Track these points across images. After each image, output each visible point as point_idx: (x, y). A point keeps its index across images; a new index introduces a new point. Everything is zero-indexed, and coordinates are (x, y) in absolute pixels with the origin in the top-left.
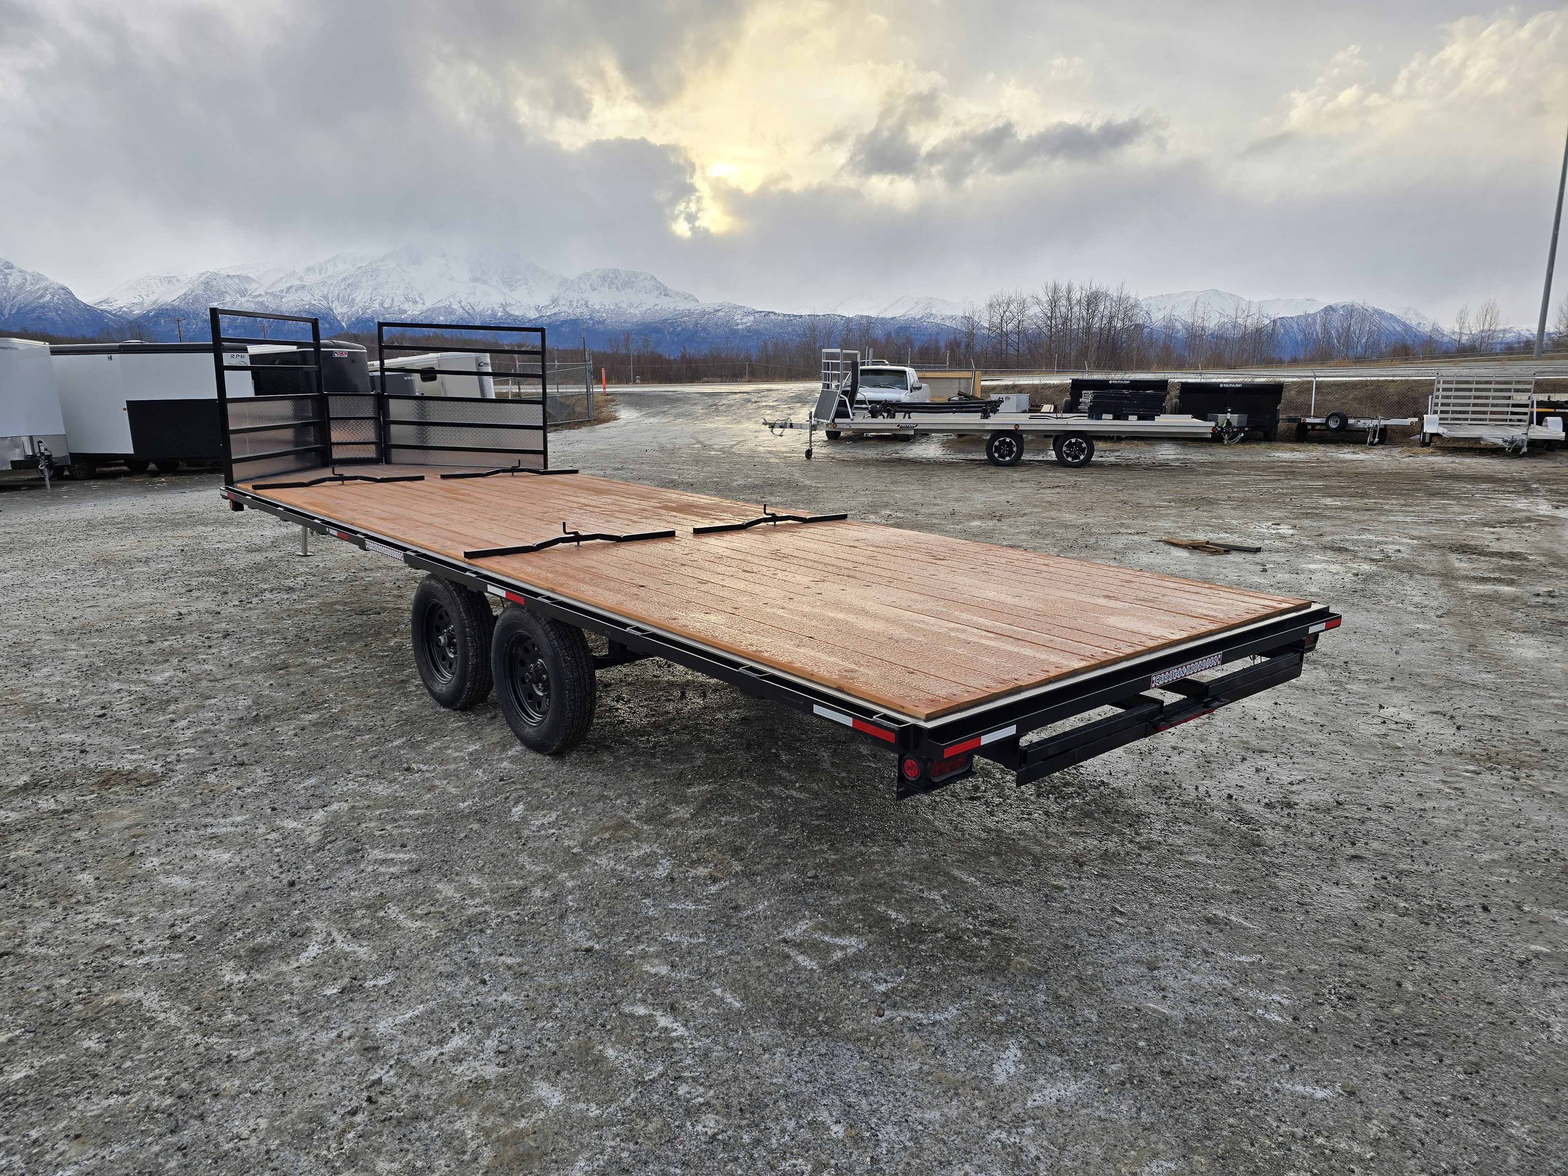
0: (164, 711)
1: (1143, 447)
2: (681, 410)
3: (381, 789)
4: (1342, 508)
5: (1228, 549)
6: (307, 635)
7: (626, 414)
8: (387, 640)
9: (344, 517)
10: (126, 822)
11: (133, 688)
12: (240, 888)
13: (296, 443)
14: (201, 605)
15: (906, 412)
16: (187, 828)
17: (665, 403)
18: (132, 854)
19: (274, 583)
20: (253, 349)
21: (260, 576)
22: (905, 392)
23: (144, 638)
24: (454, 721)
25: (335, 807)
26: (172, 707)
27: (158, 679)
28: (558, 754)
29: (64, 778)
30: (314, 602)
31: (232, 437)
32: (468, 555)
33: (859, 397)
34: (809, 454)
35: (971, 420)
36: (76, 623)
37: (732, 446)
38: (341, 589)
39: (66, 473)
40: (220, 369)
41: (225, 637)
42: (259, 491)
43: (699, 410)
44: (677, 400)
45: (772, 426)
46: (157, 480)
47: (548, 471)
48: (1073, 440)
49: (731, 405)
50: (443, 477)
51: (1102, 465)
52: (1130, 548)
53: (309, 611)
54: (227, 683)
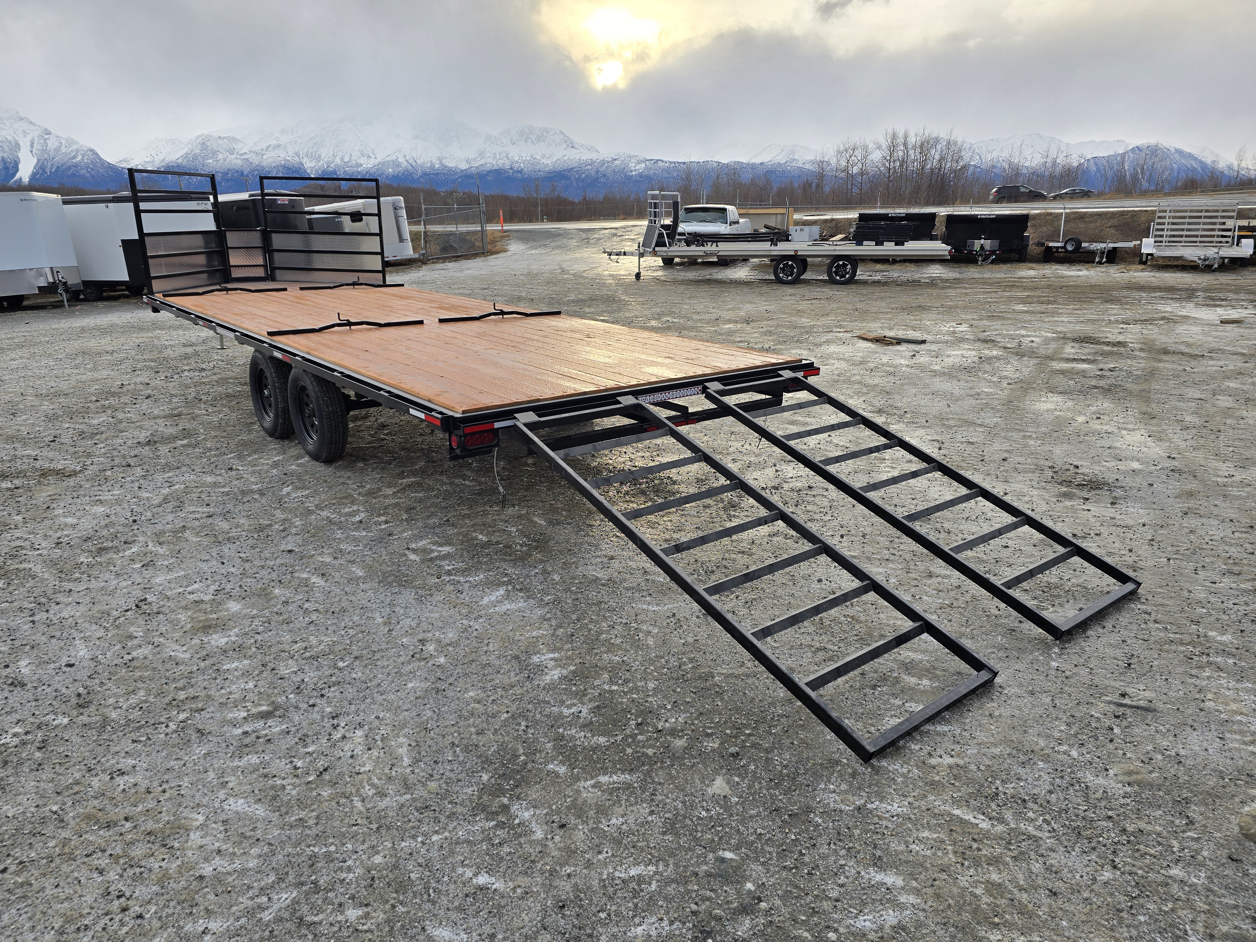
0: (92, 438)
1: (912, 267)
2: (559, 243)
3: (209, 479)
5: (899, 341)
6: (202, 397)
7: (515, 247)
9: (209, 313)
10: (49, 493)
11: (77, 426)
12: (103, 523)
13: (208, 265)
14: (138, 380)
15: (713, 242)
16: (85, 496)
17: (549, 238)
18: (48, 507)
19: (194, 366)
21: (185, 362)
22: (725, 225)
23: (94, 399)
24: (274, 445)
25: (177, 487)
26: (98, 436)
27: (95, 422)
28: (329, 461)
29: (20, 472)
30: (215, 378)
31: (150, 261)
32: (270, 334)
33: (680, 230)
34: (638, 276)
35: (765, 247)
36: (52, 390)
37: (584, 271)
39: (82, 297)
40: (138, 213)
41: (147, 398)
42: (166, 298)
43: (574, 243)
44: (559, 235)
45: (610, 254)
47: (385, 285)
48: (841, 263)
49: (600, 239)
50: (301, 289)
51: (864, 283)
52: (828, 342)
53: (209, 383)
54: (138, 424)
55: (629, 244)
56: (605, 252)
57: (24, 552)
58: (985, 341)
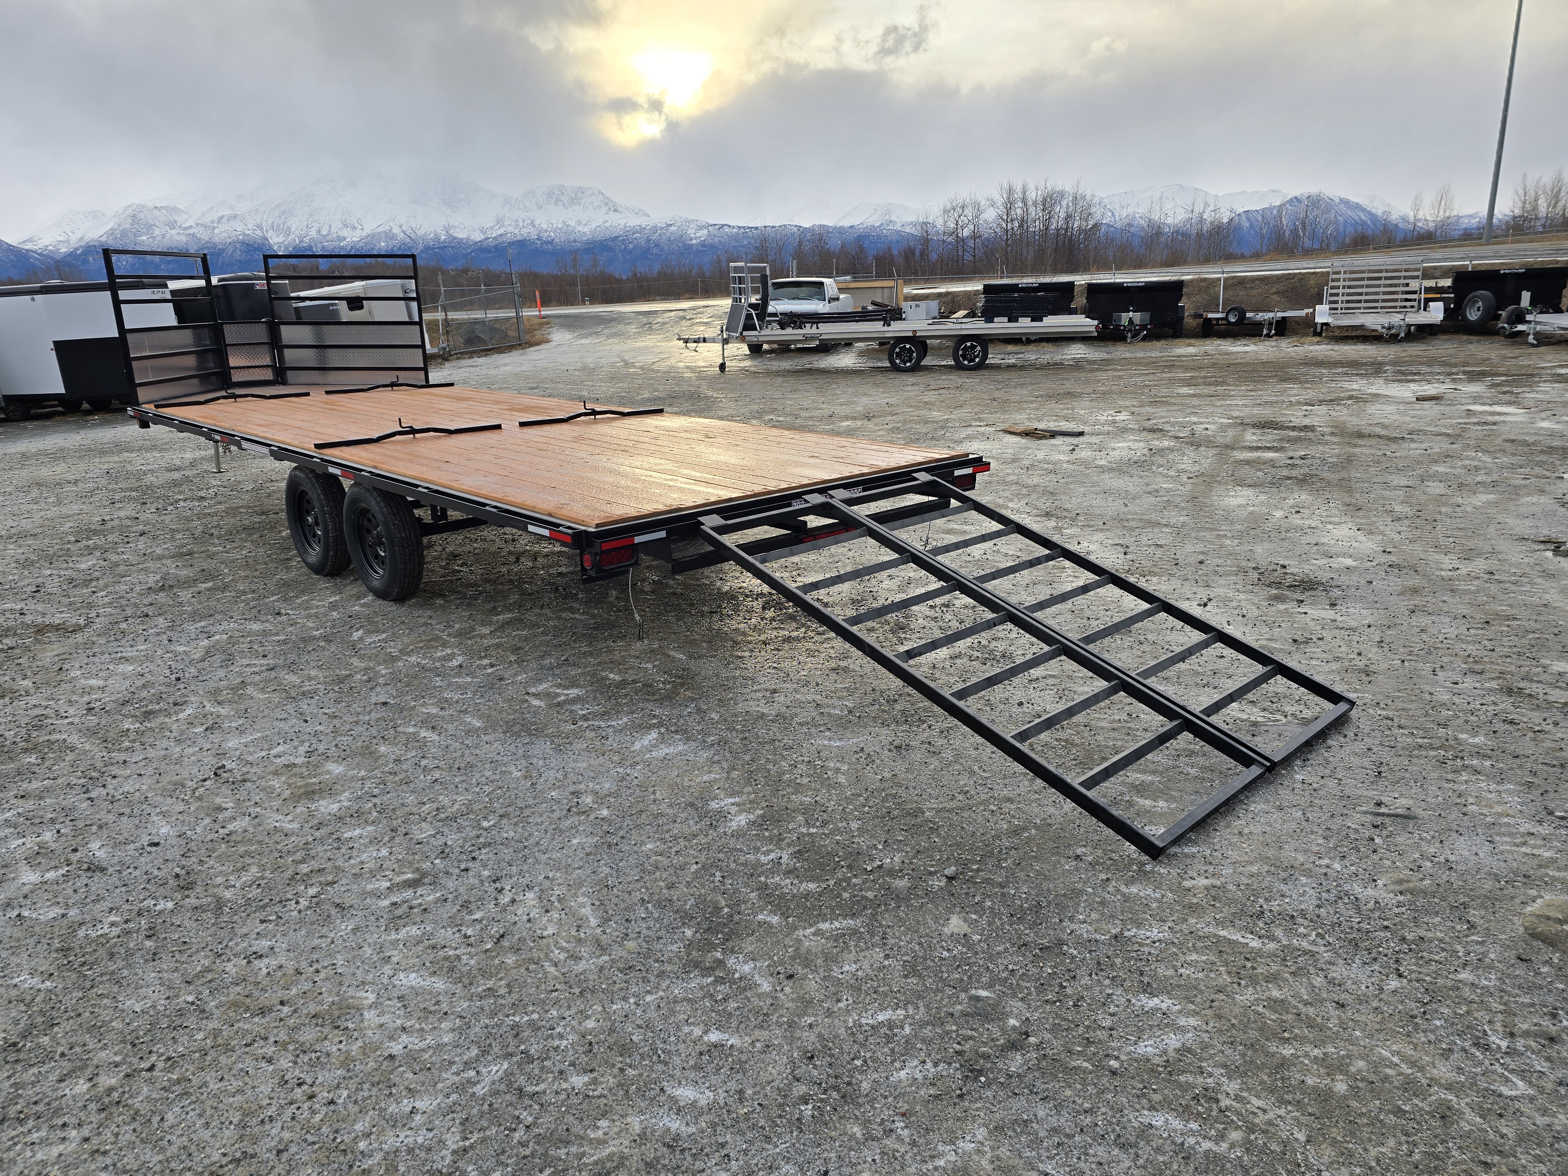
0: (87, 586)
1: (1049, 347)
3: (255, 627)
4: (1194, 395)
5: (1053, 434)
6: (212, 531)
8: (280, 532)
9: (225, 425)
10: (56, 652)
11: (62, 573)
12: (139, 683)
13: (198, 367)
14: (122, 514)
15: (813, 323)
16: (103, 653)
17: (600, 324)
18: (61, 669)
19: (189, 494)
20: (173, 285)
21: (176, 490)
22: (822, 303)
23: (73, 539)
24: (323, 583)
25: (217, 637)
26: (94, 583)
27: (83, 566)
28: (400, 599)
29: (8, 630)
30: (221, 507)
31: (135, 364)
32: (317, 446)
33: (770, 309)
34: (722, 367)
35: (876, 328)
36: (13, 531)
37: (654, 363)
38: (247, 497)
40: (117, 304)
41: (141, 535)
42: (160, 410)
43: (632, 329)
44: (612, 320)
45: (686, 341)
46: (90, 418)
47: (428, 385)
48: (969, 344)
49: (665, 324)
50: (327, 393)
51: (997, 367)
52: (969, 438)
53: (216, 514)
54: (141, 566)
55: (702, 328)
56: (679, 339)
57: (50, 721)
58: (1152, 431)
